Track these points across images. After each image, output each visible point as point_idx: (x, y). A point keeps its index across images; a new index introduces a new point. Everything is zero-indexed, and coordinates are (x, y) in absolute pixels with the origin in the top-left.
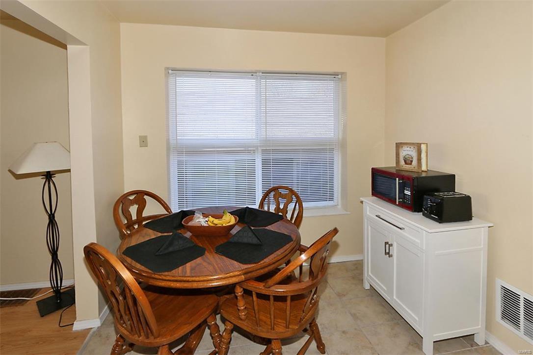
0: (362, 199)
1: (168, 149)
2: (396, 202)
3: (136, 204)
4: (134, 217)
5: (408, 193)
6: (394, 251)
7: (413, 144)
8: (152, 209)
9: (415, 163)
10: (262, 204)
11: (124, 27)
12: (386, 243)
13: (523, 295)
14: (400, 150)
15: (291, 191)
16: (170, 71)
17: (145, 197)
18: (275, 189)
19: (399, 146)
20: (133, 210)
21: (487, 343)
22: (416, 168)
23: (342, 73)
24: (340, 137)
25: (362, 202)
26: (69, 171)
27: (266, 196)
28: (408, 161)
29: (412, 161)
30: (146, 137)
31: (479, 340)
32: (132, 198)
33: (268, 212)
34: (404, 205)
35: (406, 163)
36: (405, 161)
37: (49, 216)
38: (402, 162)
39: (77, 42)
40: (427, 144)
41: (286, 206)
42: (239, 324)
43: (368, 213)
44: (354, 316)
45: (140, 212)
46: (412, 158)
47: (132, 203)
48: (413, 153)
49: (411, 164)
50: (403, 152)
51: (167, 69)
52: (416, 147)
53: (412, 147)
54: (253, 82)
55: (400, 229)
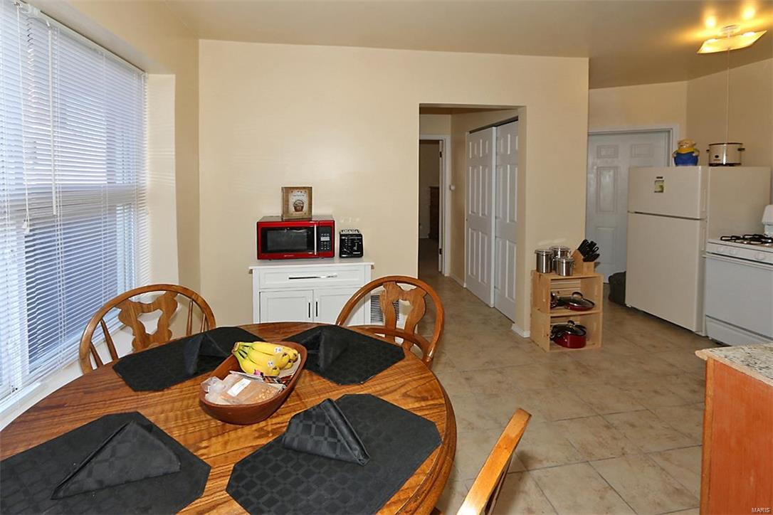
0: (250, 268)
2: (314, 253)
5: (326, 239)
7: (303, 188)
9: (305, 208)
14: (290, 195)
19: (287, 191)
22: (307, 214)
25: (250, 271)
28: (298, 208)
29: (302, 207)
35: (296, 210)
36: (295, 208)
38: (292, 209)
46: (303, 203)
48: (304, 198)
49: (302, 210)
50: (294, 198)
52: (307, 191)
53: (303, 191)
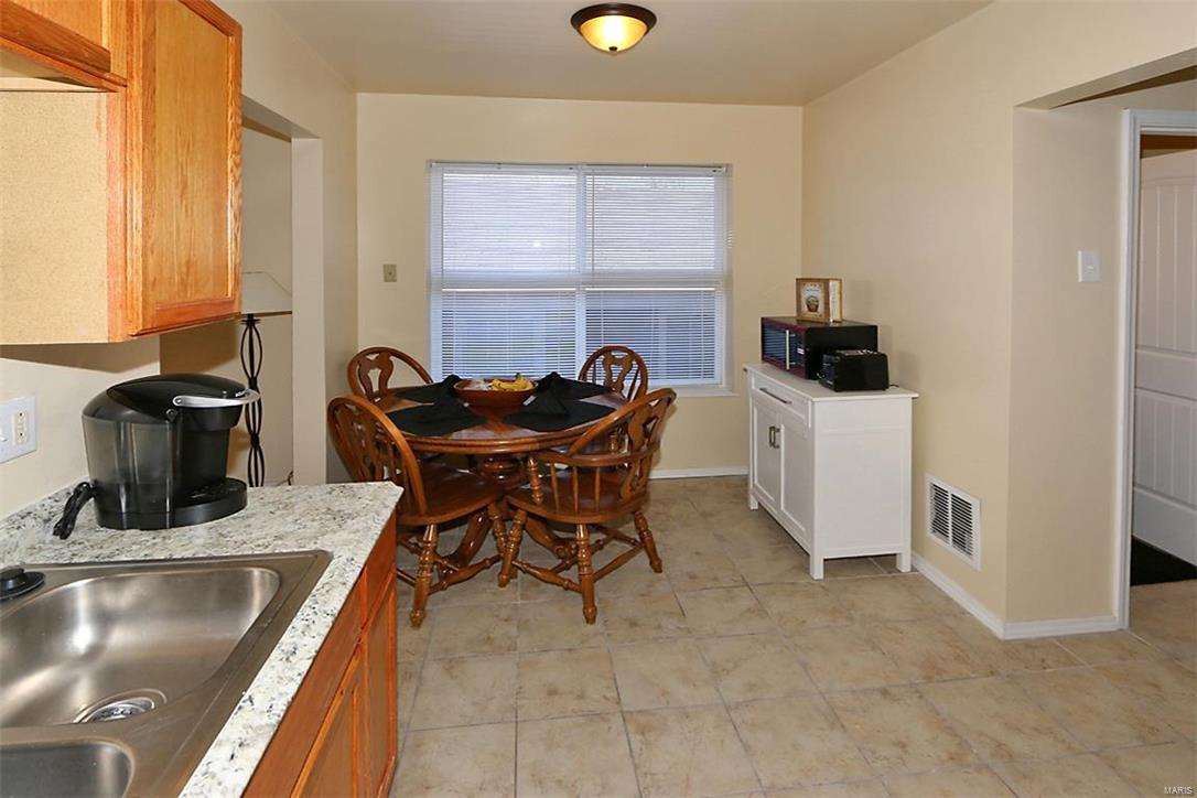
0: (747, 367)
1: (429, 284)
2: (785, 366)
3: (379, 368)
4: (376, 388)
5: (801, 351)
6: (782, 439)
7: (818, 280)
8: (402, 378)
9: (821, 308)
10: (583, 374)
11: (363, 99)
12: (772, 428)
13: (951, 490)
14: (802, 289)
15: (630, 352)
16: (434, 164)
17: (392, 358)
18: (606, 351)
19: (801, 282)
20: (374, 375)
21: (913, 569)
22: (823, 317)
23: (727, 165)
24: (725, 268)
25: (745, 370)
26: (290, 313)
27: (591, 361)
28: (812, 307)
29: (817, 306)
30: (394, 267)
31: (904, 565)
32: (372, 357)
33: (594, 384)
34: (794, 371)
35: (810, 310)
36: (808, 306)
37: (250, 380)
38: (805, 308)
39: (305, 134)
40: (841, 280)
41: (622, 377)
42: (533, 509)
43: (753, 387)
44: (720, 538)
45: (383, 380)
46: (817, 301)
47: (373, 365)
48: (819, 295)
49: (816, 311)
50: (806, 292)
51: (431, 161)
52: (822, 285)
53: (818, 285)
54: (571, 179)
55: (785, 402)
